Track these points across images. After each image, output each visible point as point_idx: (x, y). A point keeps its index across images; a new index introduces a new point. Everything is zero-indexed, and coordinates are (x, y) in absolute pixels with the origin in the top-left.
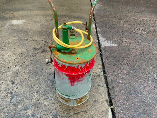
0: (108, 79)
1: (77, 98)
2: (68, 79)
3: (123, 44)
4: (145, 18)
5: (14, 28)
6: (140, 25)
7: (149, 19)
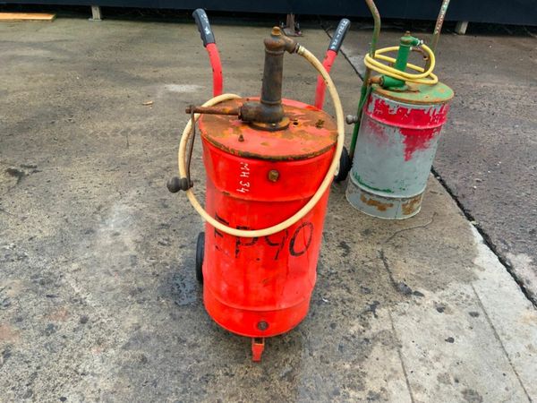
0: (447, 183)
1: (408, 197)
2: (404, 142)
3: (457, 129)
4: (489, 85)
5: (182, 98)
6: (481, 96)
7: (500, 86)
